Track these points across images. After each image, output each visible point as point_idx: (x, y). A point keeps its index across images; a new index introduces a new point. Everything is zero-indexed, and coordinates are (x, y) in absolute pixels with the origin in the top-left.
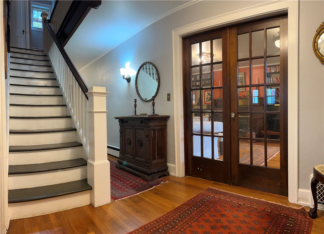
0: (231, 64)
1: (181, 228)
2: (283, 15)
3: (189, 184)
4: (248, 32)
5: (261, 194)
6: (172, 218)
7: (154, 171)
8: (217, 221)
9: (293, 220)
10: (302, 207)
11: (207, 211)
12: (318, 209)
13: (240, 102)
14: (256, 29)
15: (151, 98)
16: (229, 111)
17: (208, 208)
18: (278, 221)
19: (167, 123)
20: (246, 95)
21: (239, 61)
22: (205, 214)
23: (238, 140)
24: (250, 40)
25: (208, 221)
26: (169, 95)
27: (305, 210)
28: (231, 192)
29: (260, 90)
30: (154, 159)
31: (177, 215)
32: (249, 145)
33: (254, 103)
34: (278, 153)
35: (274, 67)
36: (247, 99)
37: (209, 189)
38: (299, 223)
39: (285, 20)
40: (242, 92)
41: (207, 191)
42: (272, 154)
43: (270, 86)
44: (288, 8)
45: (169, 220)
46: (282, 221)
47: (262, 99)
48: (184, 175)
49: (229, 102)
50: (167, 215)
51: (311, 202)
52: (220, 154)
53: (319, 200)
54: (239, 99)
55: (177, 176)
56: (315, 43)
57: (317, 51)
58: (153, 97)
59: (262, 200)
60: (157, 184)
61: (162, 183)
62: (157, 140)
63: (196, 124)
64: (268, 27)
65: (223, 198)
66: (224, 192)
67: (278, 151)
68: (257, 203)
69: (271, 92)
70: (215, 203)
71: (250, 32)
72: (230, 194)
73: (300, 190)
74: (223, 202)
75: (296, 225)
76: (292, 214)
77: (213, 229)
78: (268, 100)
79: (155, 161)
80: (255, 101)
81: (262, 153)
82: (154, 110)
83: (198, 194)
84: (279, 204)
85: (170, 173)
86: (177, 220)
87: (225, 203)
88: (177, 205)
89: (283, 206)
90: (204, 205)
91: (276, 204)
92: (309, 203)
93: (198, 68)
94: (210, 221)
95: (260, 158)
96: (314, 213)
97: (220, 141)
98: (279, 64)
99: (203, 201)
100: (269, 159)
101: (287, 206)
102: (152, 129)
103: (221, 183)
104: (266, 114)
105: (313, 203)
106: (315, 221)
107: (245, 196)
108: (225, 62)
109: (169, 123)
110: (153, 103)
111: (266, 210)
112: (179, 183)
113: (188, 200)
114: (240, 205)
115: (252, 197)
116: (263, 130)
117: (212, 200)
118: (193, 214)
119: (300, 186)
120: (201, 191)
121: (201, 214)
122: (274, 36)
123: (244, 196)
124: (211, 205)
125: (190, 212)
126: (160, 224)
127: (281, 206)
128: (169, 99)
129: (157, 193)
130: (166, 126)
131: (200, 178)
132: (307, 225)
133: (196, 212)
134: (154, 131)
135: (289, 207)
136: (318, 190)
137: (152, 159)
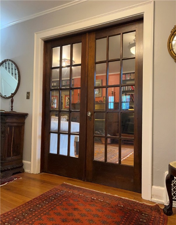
0: (89, 67)
1: (30, 221)
2: (139, 19)
3: (44, 180)
4: (106, 37)
5: (114, 190)
6: (21, 212)
7: (8, 168)
8: (69, 215)
9: (147, 216)
10: (156, 204)
11: (59, 205)
12: (173, 206)
13: (97, 107)
14: (114, 34)
15: (10, 95)
16: (85, 110)
17: (60, 202)
18: (131, 216)
19: (25, 120)
20: (102, 100)
21: (96, 63)
22: (57, 207)
23: (94, 137)
24: (108, 46)
25: (59, 214)
26: (28, 93)
27: (159, 207)
28: (84, 188)
29: (116, 96)
30: (9, 156)
31: (27, 209)
32: (104, 146)
33: (109, 108)
34: (131, 154)
35: (129, 74)
36: (103, 103)
37: (63, 185)
38: (153, 219)
39: (141, 25)
40: (99, 97)
41: (61, 186)
42: (126, 155)
43: (125, 93)
44: (144, 12)
45: (17, 214)
46: (135, 217)
47: (118, 105)
48: (39, 172)
49: (86, 102)
50: (16, 210)
51: (166, 199)
52: (76, 154)
53: (174, 197)
54: (96, 104)
55: (32, 173)
56: (170, 43)
57: (172, 51)
58: (12, 94)
59: (116, 195)
60: (10, 181)
61: (15, 179)
62: (13, 137)
63: (54, 123)
64: (124, 32)
65: (76, 192)
66: (78, 188)
67: (131, 152)
68: (110, 198)
69: (125, 98)
70: (68, 197)
71: (108, 37)
72: (84, 189)
73: (154, 187)
74: (76, 196)
75: (149, 221)
76: (146, 210)
77: (64, 222)
78: (123, 106)
79: (10, 158)
80: (111, 106)
81: (116, 153)
82: (12, 107)
83: (51, 190)
84: (133, 200)
85: (25, 170)
86: (26, 214)
87: (79, 198)
88: (28, 200)
89: (136, 202)
90: (57, 199)
91: (129, 200)
92: (164, 200)
93: (58, 70)
94: (61, 214)
95: (115, 158)
96: (169, 210)
97: (76, 141)
98: (134, 71)
99: (56, 196)
100: (122, 158)
101: (140, 203)
102: (8, 126)
103: (76, 180)
104: (121, 113)
105: (168, 200)
106: (170, 218)
107: (99, 192)
108: (83, 64)
109: (27, 121)
110: (11, 100)
111: (119, 205)
112: (34, 179)
113: (41, 194)
114: (93, 199)
115: (105, 193)
116: (118, 133)
117: (66, 194)
118: (45, 207)
119: (154, 184)
120: (56, 187)
121: (53, 207)
122: (130, 43)
123: (97, 191)
124: (64, 200)
125: (41, 206)
126: (7, 218)
127: (134, 202)
128: (28, 98)
129: (8, 189)
130: (24, 123)
131: (55, 174)
132: (161, 222)
133: (47, 206)
134: (11, 127)
135: (142, 203)
136: (173, 187)
137: (6, 156)
